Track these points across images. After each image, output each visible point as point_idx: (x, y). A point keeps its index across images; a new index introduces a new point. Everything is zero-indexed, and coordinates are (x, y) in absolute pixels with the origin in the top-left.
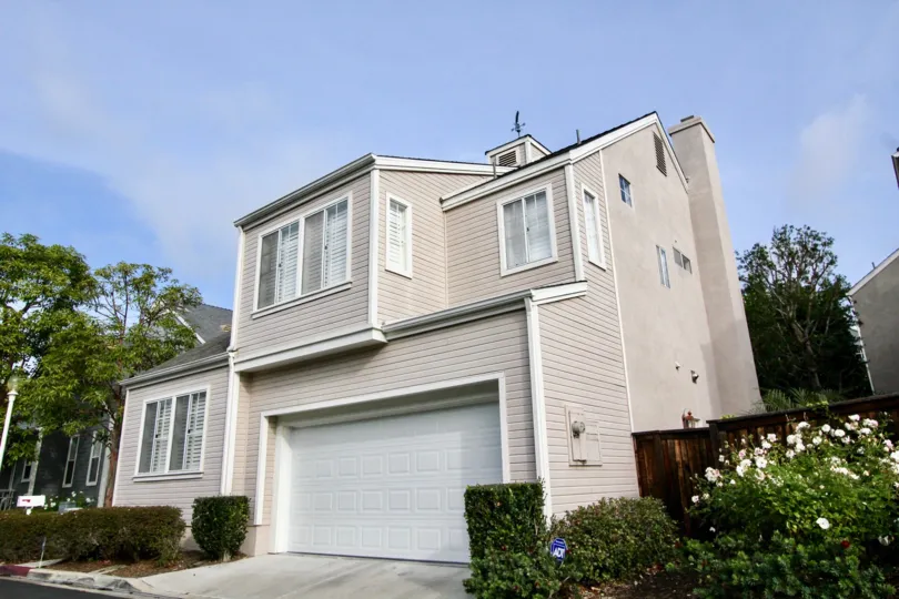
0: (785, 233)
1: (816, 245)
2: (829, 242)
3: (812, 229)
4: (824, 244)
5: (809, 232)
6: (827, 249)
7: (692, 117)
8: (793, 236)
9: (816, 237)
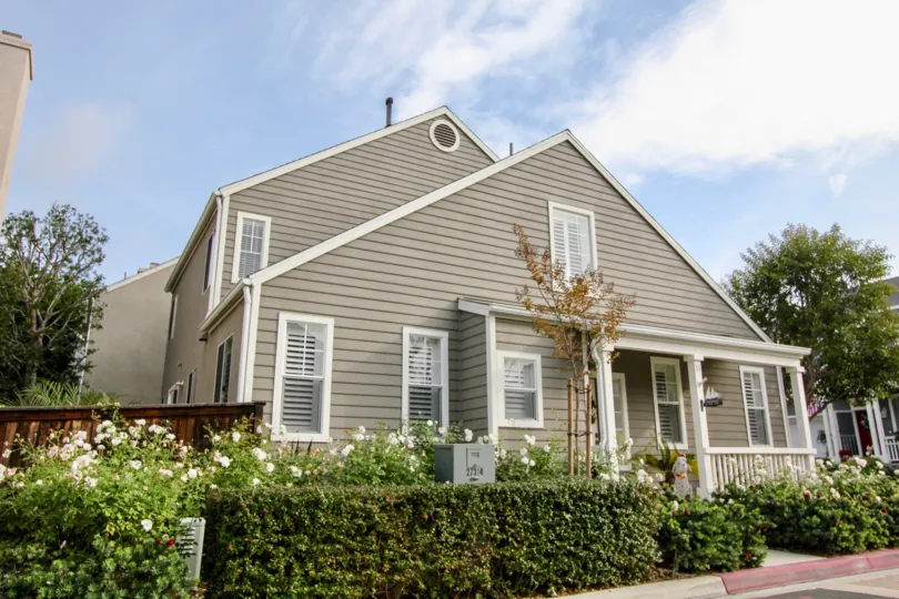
0: (64, 212)
1: (91, 238)
2: (104, 240)
3: (95, 220)
4: (99, 240)
5: (90, 222)
6: (100, 244)
7: (20, 37)
8: (72, 219)
9: (95, 231)
